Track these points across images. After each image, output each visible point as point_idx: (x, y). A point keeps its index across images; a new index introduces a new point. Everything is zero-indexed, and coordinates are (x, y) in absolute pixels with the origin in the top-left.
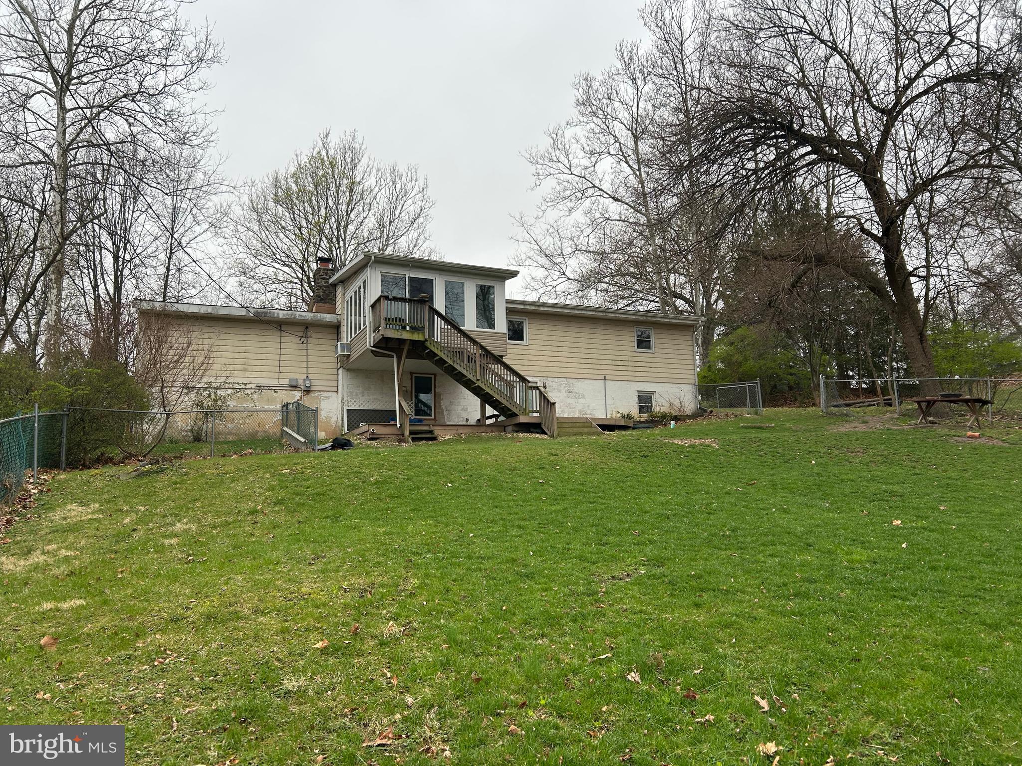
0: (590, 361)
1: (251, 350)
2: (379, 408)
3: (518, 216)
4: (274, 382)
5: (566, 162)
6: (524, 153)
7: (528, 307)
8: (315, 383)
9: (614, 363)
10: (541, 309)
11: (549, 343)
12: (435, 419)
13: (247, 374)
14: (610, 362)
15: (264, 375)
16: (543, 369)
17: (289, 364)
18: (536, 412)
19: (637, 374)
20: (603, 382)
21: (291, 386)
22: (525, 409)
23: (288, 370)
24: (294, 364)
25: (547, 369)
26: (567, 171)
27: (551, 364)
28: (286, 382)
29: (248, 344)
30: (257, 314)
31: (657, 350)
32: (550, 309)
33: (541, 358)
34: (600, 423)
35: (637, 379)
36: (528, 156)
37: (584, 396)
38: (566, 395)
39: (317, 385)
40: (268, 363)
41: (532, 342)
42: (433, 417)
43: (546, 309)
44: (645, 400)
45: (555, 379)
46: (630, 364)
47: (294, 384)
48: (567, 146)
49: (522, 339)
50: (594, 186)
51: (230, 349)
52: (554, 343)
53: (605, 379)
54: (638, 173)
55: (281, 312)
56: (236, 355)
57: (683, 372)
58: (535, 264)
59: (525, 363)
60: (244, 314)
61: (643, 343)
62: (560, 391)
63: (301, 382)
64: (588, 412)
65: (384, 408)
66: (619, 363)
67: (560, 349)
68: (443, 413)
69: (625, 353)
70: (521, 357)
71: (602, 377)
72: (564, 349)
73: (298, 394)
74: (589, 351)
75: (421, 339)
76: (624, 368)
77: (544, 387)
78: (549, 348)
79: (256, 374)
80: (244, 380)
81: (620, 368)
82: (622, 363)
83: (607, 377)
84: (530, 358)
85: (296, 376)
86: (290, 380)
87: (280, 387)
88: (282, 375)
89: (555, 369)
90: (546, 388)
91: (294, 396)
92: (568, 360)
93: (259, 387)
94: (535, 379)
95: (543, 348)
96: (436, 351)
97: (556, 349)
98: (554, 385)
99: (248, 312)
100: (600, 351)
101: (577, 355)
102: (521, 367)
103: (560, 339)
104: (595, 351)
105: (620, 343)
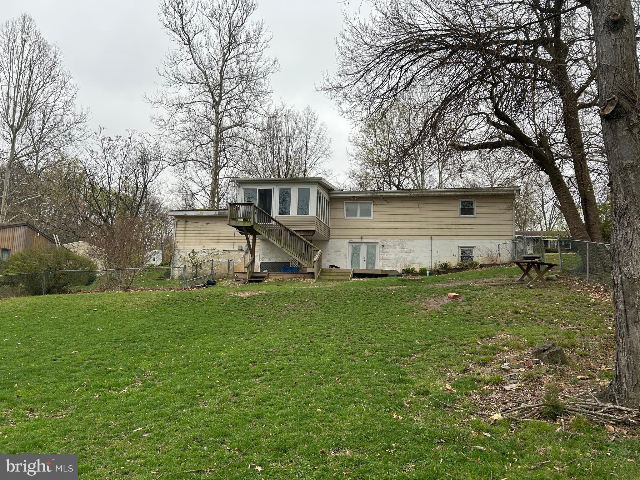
0: (419, 227)
1: (221, 232)
4: (231, 248)
9: (439, 227)
11: (388, 216)
13: (219, 244)
14: (437, 227)
15: (227, 244)
16: (382, 234)
17: (239, 238)
19: (459, 234)
20: (430, 241)
21: (239, 250)
23: (238, 241)
24: (241, 238)
25: (386, 234)
27: (389, 230)
28: (236, 248)
29: (220, 229)
31: (478, 215)
33: (382, 227)
35: (459, 237)
38: (399, 250)
40: (229, 238)
41: (376, 217)
44: (465, 253)
45: (392, 240)
46: (453, 227)
47: (240, 248)
49: (369, 216)
51: (212, 232)
52: (391, 216)
53: (431, 239)
56: (215, 235)
57: (501, 230)
59: (370, 230)
60: (214, 214)
61: (467, 211)
62: (395, 248)
63: (244, 247)
64: (417, 262)
66: (444, 227)
67: (396, 220)
69: (450, 219)
70: (367, 227)
71: (429, 237)
72: (400, 220)
73: (243, 254)
74: (419, 220)
75: (249, 225)
76: (448, 230)
77: (383, 246)
78: (388, 220)
79: (223, 244)
80: (217, 248)
81: (445, 230)
82: (446, 227)
83: (433, 237)
84: (373, 227)
85: (242, 244)
86: (239, 246)
87: (234, 251)
88: (235, 244)
89: (392, 234)
90: (385, 247)
91: (241, 255)
92: (402, 227)
93: (224, 251)
94: (377, 241)
95: (384, 220)
96: (259, 232)
97: (393, 220)
98: (391, 244)
99: (216, 213)
100: (429, 220)
101: (409, 223)
102: (367, 234)
103: (397, 213)
104: (424, 220)
105: (446, 212)
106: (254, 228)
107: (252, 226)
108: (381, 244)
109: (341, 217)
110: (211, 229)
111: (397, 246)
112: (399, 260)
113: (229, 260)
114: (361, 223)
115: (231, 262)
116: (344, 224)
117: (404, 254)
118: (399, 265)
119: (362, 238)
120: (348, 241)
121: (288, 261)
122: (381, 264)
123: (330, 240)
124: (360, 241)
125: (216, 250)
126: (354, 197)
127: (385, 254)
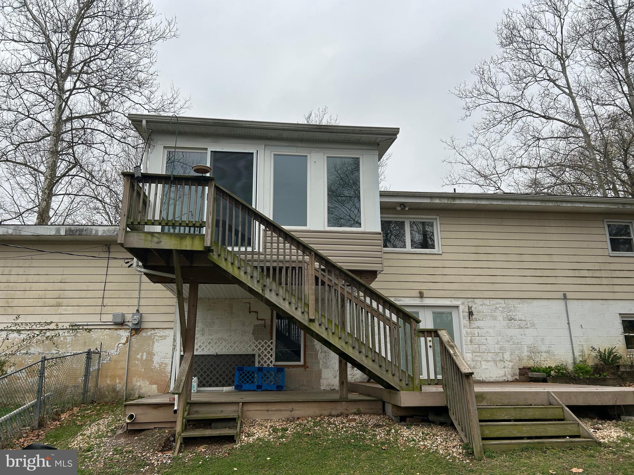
0: (539, 273)
1: (69, 278)
2: (224, 352)
3: (449, 141)
4: (95, 319)
5: (493, 92)
6: (453, 90)
7: (437, 201)
8: (146, 318)
9: (577, 273)
10: (458, 202)
11: (473, 250)
12: (305, 366)
13: (61, 310)
15: (82, 310)
16: (465, 287)
17: (116, 294)
18: (437, 382)
19: (617, 289)
20: (562, 303)
21: (116, 324)
22: (412, 379)
23: (114, 302)
24: (122, 294)
25: (473, 287)
26: (496, 100)
27: (478, 279)
28: (109, 318)
30: (69, 232)
32: (470, 202)
33: (463, 272)
34: (574, 403)
35: (617, 296)
36: (458, 93)
37: (533, 325)
38: (505, 323)
39: (150, 321)
40: (89, 295)
41: (447, 249)
42: (302, 363)
43: (465, 202)
45: (487, 302)
46: (604, 274)
47: (119, 320)
48: (494, 79)
49: (433, 247)
50: (524, 110)
51: (43, 278)
52: (480, 250)
53: (565, 298)
54: (567, 91)
55: (100, 228)
56: (50, 286)
58: (468, 182)
59: (439, 279)
60: (53, 233)
61: (621, 243)
62: (494, 318)
63: (128, 318)
64: (543, 348)
65: (231, 352)
66: (586, 274)
67: (491, 257)
68: (316, 355)
69: (593, 259)
70: (431, 271)
71: (561, 295)
72: (498, 257)
73: (124, 334)
74: (535, 258)
75: (197, 246)
76: (594, 281)
77: (470, 313)
78: (474, 257)
79: (70, 310)
80: (55, 319)
81: (589, 281)
82: (590, 274)
83: (569, 295)
84: (446, 271)
85: (124, 310)
86: (115, 315)
87: (103, 326)
88: (105, 310)
90: (474, 315)
91: (119, 337)
92: (505, 272)
93: (74, 327)
94: (455, 303)
95: (465, 257)
96: (229, 269)
97: (485, 257)
98: (485, 309)
99: (58, 230)
100: (555, 258)
101: (518, 265)
102: (432, 286)
103: (492, 243)
104: (546, 258)
105: (585, 245)
106: (214, 257)
107: (208, 250)
108: (463, 309)
110: (43, 271)
111: (498, 314)
112: (507, 345)
113: (89, 353)
114: (417, 263)
115: (95, 357)
117: (514, 332)
118: (507, 356)
119: (421, 296)
121: (250, 351)
124: (417, 302)
125: (53, 326)
126: (403, 205)
127: (476, 331)
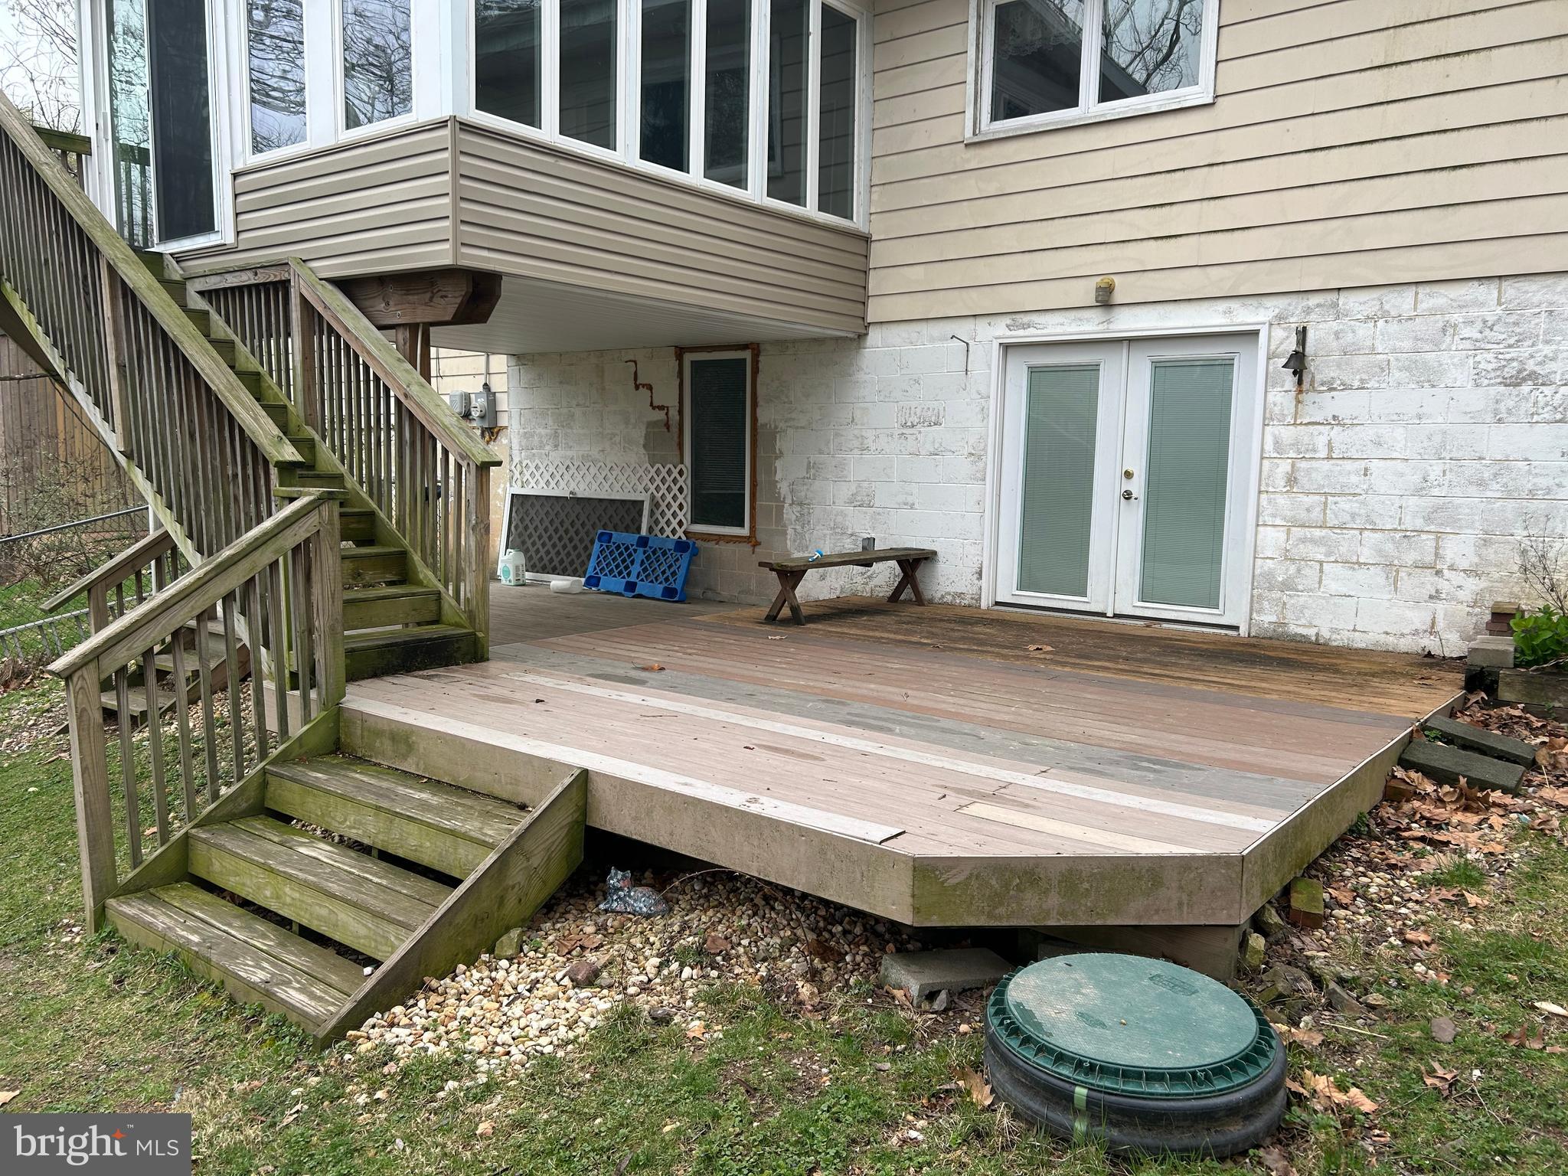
12: (753, 540)
16: (1303, 241)
38: (1480, 398)
41: (1239, 75)
42: (746, 530)
45: (1402, 302)
68: (780, 510)
77: (1298, 363)
89: (1403, 229)
90: (1320, 368)
94: (1243, 317)
102: (1152, 254)
109: (947, 130)
111: (1452, 354)
112: (1469, 502)
116: (971, 186)
117: (1524, 440)
118: (1459, 549)
119: (1105, 299)
120: (1001, 331)
122: (1272, 539)
123: (874, 336)
124: (1090, 326)
127: (1321, 438)
